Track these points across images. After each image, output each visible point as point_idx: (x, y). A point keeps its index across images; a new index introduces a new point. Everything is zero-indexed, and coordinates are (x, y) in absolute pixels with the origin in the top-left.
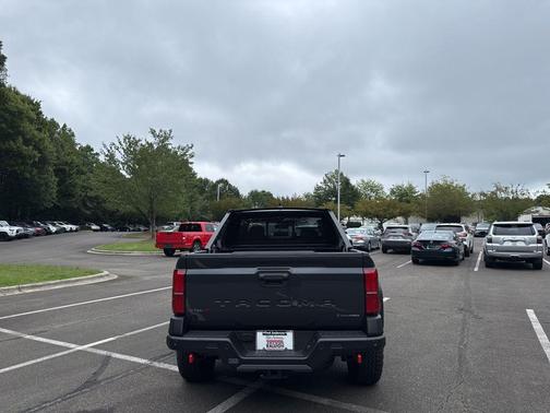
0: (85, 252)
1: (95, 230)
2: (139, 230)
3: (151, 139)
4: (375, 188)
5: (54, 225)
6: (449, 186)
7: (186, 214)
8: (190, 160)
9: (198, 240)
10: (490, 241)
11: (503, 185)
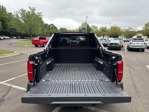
0: (11, 45)
1: (15, 39)
2: (28, 39)
3: (29, 10)
4: (96, 28)
5: (2, 37)
6: (116, 27)
7: (41, 34)
8: (42, 17)
9: (45, 42)
10: (131, 43)
11: (131, 27)
